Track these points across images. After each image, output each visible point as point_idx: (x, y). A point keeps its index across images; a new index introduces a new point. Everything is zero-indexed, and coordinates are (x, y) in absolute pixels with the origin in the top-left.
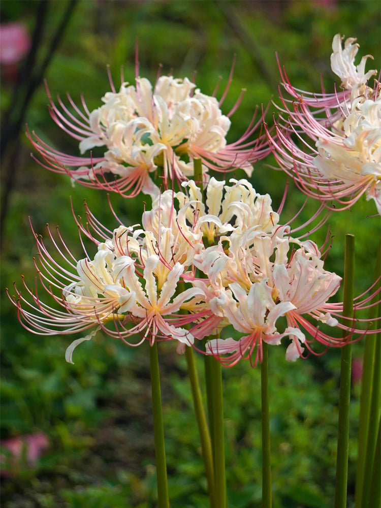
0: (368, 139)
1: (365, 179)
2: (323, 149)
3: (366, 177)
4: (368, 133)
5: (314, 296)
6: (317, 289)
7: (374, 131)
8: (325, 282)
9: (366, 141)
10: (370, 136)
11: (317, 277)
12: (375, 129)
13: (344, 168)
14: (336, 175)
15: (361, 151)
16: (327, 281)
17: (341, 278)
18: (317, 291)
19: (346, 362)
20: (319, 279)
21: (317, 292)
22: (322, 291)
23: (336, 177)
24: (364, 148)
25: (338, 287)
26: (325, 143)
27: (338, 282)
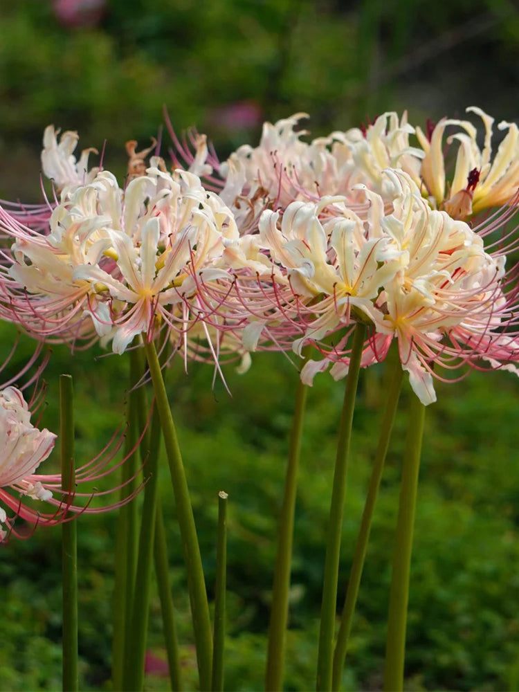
0: (79, 235)
1: (79, 292)
2: (21, 253)
3: (81, 289)
4: (78, 226)
5: (19, 462)
6: (22, 450)
7: (86, 223)
8: (34, 441)
9: (77, 238)
10: (83, 229)
11: (21, 432)
12: (88, 220)
13: (50, 277)
14: (40, 288)
15: (72, 252)
16: (36, 439)
17: (55, 436)
18: (23, 452)
19: (70, 556)
20: (24, 435)
21: (22, 454)
22: (30, 454)
23: (41, 291)
24: (75, 247)
25: (52, 448)
26: (24, 244)
27: (52, 441)
